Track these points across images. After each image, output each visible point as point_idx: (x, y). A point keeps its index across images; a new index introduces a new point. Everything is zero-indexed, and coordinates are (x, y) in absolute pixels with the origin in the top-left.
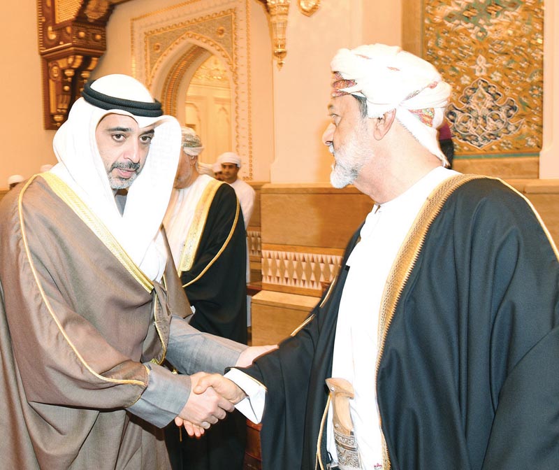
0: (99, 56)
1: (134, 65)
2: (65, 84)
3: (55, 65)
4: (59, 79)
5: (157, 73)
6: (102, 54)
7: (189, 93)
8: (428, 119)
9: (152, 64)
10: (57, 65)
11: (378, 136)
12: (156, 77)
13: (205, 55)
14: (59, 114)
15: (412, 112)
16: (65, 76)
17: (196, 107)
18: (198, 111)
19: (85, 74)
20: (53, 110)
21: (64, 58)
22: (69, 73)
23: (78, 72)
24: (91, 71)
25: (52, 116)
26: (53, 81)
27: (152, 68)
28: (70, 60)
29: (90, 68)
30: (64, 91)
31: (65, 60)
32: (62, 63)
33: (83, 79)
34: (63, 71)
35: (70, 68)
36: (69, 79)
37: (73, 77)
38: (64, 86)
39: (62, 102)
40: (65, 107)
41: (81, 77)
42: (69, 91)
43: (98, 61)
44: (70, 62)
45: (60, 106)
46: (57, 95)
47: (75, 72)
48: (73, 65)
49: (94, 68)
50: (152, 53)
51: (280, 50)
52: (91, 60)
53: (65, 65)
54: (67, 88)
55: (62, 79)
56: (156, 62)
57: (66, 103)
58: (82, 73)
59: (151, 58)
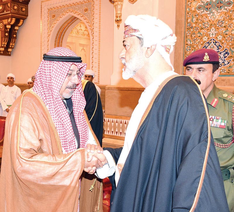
0: (24, 19)
1: (41, 24)
2: (6, 32)
3: (2, 23)
4: (3, 30)
5: (54, 29)
6: (26, 18)
8: (168, 50)
9: (51, 25)
10: (3, 23)
11: (147, 56)
12: (53, 31)
13: (78, 21)
14: (2, 47)
15: (162, 46)
16: (6, 28)
19: (16, 28)
21: (6, 19)
22: (9, 27)
23: (13, 26)
24: (19, 26)
27: (51, 26)
28: (9, 20)
30: (5, 35)
32: (5, 22)
33: (16, 30)
34: (5, 25)
35: (9, 24)
36: (9, 30)
37: (10, 29)
38: (6, 33)
39: (4, 41)
40: (6, 44)
41: (14, 29)
42: (7, 36)
43: (23, 22)
44: (9, 21)
45: (3, 43)
46: (1, 38)
47: (11, 26)
48: (11, 22)
49: (21, 25)
50: (50, 19)
51: (118, 19)
52: (20, 21)
53: (7, 23)
54: (7, 34)
55: (5, 30)
56: (52, 24)
57: (6, 42)
58: (15, 27)
59: (50, 21)
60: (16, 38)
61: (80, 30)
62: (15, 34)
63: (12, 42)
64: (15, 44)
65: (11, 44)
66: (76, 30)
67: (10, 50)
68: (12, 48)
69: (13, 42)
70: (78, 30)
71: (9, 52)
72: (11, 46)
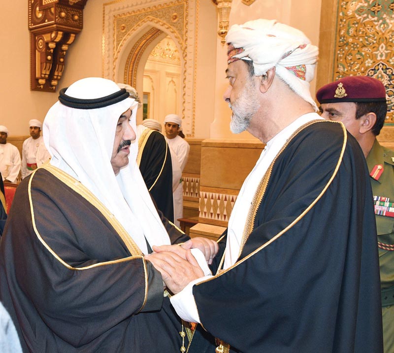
0: (77, 34)
1: (103, 42)
2: (49, 54)
3: (41, 39)
4: (44, 50)
5: (123, 48)
6: (79, 31)
7: (146, 68)
8: (301, 74)
9: (118, 42)
10: (43, 39)
11: (263, 90)
12: (121, 52)
13: (162, 35)
14: (42, 78)
15: (288, 68)
16: (48, 48)
17: (151, 79)
18: (152, 82)
19: (65, 47)
20: (38, 75)
21: (48, 33)
22: (52, 45)
23: (59, 45)
24: (69, 45)
25: (37, 80)
26: (38, 50)
27: (118, 44)
28: (53, 35)
29: (70, 42)
30: (47, 59)
31: (49, 34)
32: (47, 37)
33: (63, 51)
34: (47, 44)
35: (52, 41)
36: (52, 50)
37: (55, 49)
38: (48, 56)
39: (45, 69)
40: (48, 73)
41: (61, 49)
42: (50, 60)
43: (75, 37)
44: (52, 37)
45: (44, 72)
46: (41, 63)
47: (56, 45)
48: (55, 39)
49: (72, 43)
50: (118, 32)
51: (223, 31)
52: (70, 36)
53: (49, 39)
54: (49, 58)
55: (46, 50)
56: (121, 40)
57: (49, 69)
58: (62, 46)
59: (117, 36)
60: (64, 63)
61: (168, 50)
62: (62, 58)
63: (57, 71)
64: (63, 74)
65: (56, 74)
66: (161, 50)
67: (54, 83)
68: (57, 79)
69: (60, 69)
70: (164, 50)
71: (53, 86)
72: (55, 77)
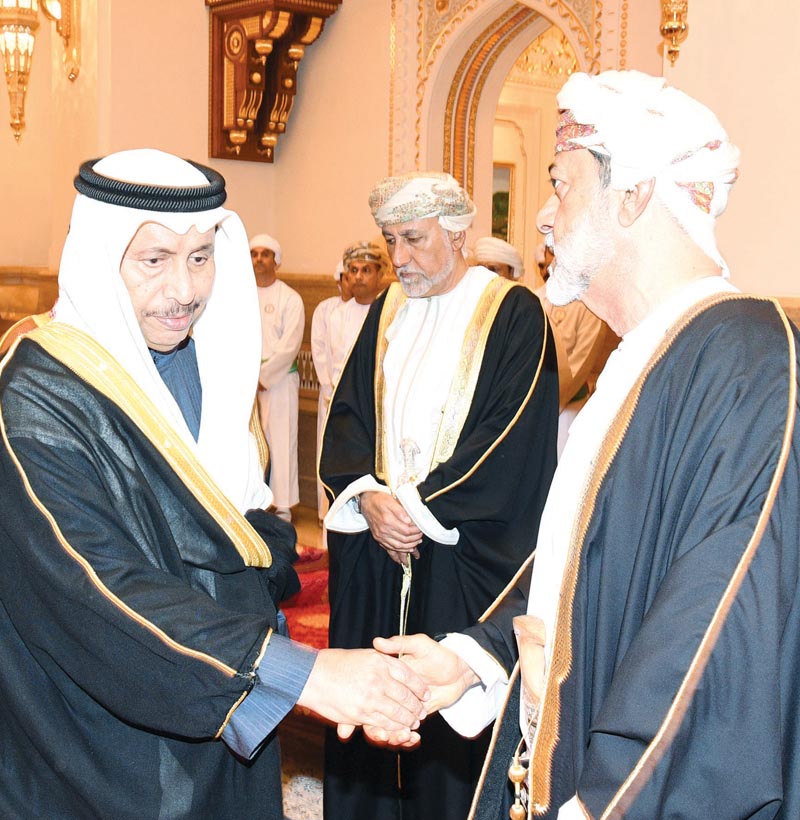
0: (325, 15)
1: (393, 37)
2: (252, 68)
3: (237, 30)
4: (242, 59)
5: (441, 54)
6: (333, 12)
7: (503, 100)
9: (431, 38)
10: (241, 31)
12: (438, 63)
13: (538, 24)
14: (238, 128)
16: (252, 52)
17: (518, 128)
18: (522, 135)
19: (295, 51)
20: (228, 120)
21: (255, 14)
22: (263, 46)
23: (281, 45)
24: (306, 44)
25: (226, 132)
26: (230, 60)
27: (431, 44)
28: (267, 21)
29: (307, 38)
30: (251, 81)
31: (257, 20)
32: (251, 26)
33: (293, 60)
34: (251, 42)
35: (265, 35)
36: (264, 59)
37: (270, 57)
38: (251, 72)
39: (246, 105)
40: (253, 114)
41: (287, 54)
42: (260, 84)
43: (322, 25)
44: (265, 26)
45: (242, 113)
46: (236, 92)
47: (274, 45)
48: (273, 29)
49: (314, 40)
50: (430, 13)
51: (674, 24)
52: (310, 23)
53: (256, 30)
54: (257, 77)
55: (248, 57)
56: (438, 34)
57: (255, 106)
58: (290, 48)
59: (429, 24)
60: (293, 90)
61: (563, 57)
62: (288, 77)
63: (278, 109)
64: (291, 119)
65: (274, 116)
66: (546, 56)
67: (269, 139)
68: (277, 131)
69: (284, 105)
70: (552, 55)
71: (266, 147)
72: (272, 125)
